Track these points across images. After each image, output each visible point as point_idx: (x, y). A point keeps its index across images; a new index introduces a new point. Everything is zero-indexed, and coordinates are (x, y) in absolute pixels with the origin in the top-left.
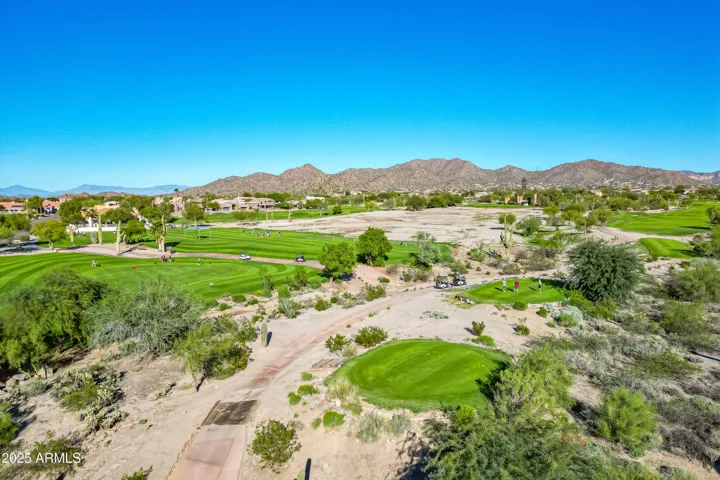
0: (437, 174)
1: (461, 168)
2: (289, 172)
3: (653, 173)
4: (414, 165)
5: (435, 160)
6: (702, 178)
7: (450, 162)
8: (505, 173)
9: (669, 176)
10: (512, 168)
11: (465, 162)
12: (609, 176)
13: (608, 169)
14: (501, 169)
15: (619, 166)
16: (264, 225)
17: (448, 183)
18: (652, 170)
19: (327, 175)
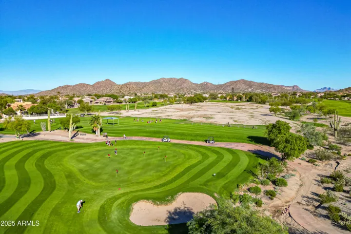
0: (173, 85)
1: (184, 83)
2: (98, 83)
3: (268, 86)
4: (162, 81)
5: (171, 79)
6: (288, 88)
7: (178, 80)
8: (204, 86)
9: (276, 87)
10: (207, 83)
11: (186, 80)
12: (251, 87)
13: (250, 84)
14: (202, 83)
15: (255, 82)
16: (124, 113)
17: (179, 90)
18: (269, 85)
19: (120, 85)
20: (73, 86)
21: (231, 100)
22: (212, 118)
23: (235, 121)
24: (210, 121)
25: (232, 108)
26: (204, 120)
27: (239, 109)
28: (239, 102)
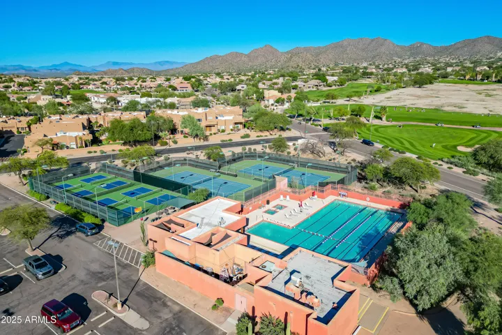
1: (382, 45)
2: (255, 51)
4: (345, 43)
8: (416, 48)
20: (223, 56)
21: (473, 80)
22: (464, 107)
23: (491, 111)
24: (464, 110)
25: (480, 94)
26: (457, 110)
27: (490, 96)
28: (485, 84)
